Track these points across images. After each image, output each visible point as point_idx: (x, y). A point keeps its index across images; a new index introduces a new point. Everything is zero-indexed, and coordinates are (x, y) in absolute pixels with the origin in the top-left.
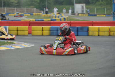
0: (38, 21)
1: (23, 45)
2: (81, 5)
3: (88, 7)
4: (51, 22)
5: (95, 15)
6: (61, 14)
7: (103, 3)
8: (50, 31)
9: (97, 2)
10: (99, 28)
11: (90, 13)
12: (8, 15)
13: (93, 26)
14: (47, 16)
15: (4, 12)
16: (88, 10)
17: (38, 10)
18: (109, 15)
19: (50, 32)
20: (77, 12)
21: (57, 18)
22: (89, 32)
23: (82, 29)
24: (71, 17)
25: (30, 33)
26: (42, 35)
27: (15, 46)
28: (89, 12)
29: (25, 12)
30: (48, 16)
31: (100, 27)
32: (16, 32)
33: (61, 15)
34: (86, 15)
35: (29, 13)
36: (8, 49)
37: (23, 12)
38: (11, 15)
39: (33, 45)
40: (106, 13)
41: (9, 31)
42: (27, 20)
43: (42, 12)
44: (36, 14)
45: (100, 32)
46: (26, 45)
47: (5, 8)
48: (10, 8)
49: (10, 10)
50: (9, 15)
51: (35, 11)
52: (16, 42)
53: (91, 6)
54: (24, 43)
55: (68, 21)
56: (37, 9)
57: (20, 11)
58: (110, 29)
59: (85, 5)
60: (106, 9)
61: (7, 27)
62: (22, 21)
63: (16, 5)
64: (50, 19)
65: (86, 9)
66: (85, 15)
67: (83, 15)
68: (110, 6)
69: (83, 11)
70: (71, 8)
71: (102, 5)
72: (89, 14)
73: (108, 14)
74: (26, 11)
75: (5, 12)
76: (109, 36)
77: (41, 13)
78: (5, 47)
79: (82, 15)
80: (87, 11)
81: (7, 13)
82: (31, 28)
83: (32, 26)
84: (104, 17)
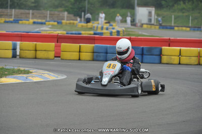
0: (71, 34)
1: (46, 76)
2: (147, 10)
3: (160, 12)
4: (95, 37)
5: (172, 28)
6: (112, 23)
7: (186, 7)
8: (94, 52)
9: (176, 6)
10: (180, 50)
11: (163, 24)
12: (18, 23)
13: (169, 46)
14: (87, 26)
15: (11, 18)
16: (160, 19)
17: (72, 16)
18: (196, 29)
19: (93, 56)
20: (140, 21)
21: (104, 31)
22: (163, 57)
23: (150, 52)
24: (129, 30)
25: (57, 56)
26: (79, 59)
27: (32, 77)
28: (161, 23)
29: (48, 19)
30: (89, 27)
31: (182, 48)
32: (34, 52)
33: (112, 26)
34: (155, 28)
35: (56, 19)
36: (20, 81)
37: (45, 17)
38: (22, 24)
39: (65, 77)
40: (190, 25)
41: (20, 50)
42: (52, 32)
43: (79, 19)
44: (68, 22)
45: (182, 57)
46: (51, 77)
47: (13, 10)
48: (22, 11)
49: (21, 13)
50: (20, 22)
51: (66, 18)
52: (33, 71)
53: (165, 12)
54: (48, 72)
55: (124, 36)
56: (69, 13)
57: (40, 16)
58: (199, 53)
59: (154, 9)
60: (190, 18)
61: (18, 43)
62: (44, 33)
63: (33, 5)
64: (92, 32)
65: (156, 17)
66: (153, 27)
67: (151, 27)
68: (199, 13)
69: (150, 20)
70: (129, 14)
71: (184, 11)
72: (160, 25)
73: (195, 27)
74: (49, 17)
75: (13, 16)
76: (197, 65)
77: (77, 20)
78: (14, 78)
79: (149, 26)
80: (158, 21)
81: (17, 19)
82: (60, 46)
83: (62, 44)
84: (187, 31)
